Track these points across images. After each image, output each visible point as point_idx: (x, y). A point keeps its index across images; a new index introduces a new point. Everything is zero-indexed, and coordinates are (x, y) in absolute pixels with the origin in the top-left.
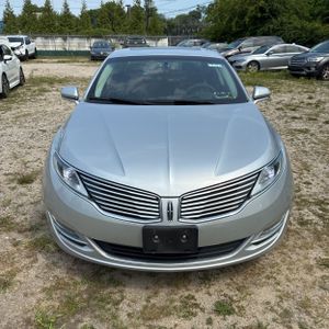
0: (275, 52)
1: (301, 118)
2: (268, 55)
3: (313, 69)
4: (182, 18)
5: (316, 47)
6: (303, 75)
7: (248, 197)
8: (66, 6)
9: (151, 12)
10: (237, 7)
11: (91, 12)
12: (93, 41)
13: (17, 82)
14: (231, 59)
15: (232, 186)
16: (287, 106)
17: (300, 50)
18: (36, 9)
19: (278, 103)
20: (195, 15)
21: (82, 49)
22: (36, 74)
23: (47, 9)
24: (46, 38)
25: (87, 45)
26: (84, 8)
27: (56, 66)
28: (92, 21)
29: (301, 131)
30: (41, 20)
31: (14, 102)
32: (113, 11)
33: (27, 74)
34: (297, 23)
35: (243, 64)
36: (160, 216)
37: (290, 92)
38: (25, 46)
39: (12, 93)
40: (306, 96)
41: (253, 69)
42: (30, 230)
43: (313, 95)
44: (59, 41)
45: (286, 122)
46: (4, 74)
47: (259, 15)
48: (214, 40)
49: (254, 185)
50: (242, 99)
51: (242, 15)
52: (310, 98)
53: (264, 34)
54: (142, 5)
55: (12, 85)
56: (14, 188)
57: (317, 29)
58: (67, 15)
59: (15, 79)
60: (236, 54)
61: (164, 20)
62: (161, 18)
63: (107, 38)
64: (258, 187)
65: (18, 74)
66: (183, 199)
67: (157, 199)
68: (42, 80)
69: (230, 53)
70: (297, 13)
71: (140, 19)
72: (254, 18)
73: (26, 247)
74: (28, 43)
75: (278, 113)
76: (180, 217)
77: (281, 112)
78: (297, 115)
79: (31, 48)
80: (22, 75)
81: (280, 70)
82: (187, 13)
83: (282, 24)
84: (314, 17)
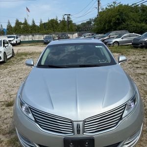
0: (125, 37)
1: (141, 68)
2: (122, 38)
3: (144, 44)
4: (83, 24)
5: (144, 34)
6: (139, 47)
7: (121, 119)
8: (33, 22)
9: (70, 22)
10: (107, 19)
11: (44, 24)
12: (45, 36)
13: (11, 55)
14: (106, 41)
15: (112, 113)
16: (133, 62)
17: (137, 36)
18: (21, 23)
19: (129, 60)
20: (89, 23)
21: (40, 39)
22: (19, 51)
23: (26, 23)
24: (25, 35)
25: (42, 37)
26: (41, 22)
27: (29, 47)
28: (45, 27)
29: (141, 74)
30: (23, 28)
31: (9, 65)
32: (53, 23)
33: (15, 52)
34: (134, 24)
35: (111, 43)
36: (73, 132)
37: (134, 55)
38: (16, 39)
39: (8, 61)
40: (142, 56)
41: (116, 45)
42: (9, 133)
43: (145, 56)
44: (30, 36)
45: (134, 70)
46: (5, 53)
47: (117, 21)
48: (98, 33)
49: (123, 111)
50: (113, 63)
51: (110, 22)
52: (144, 57)
53: (120, 30)
54: (66, 20)
55: (8, 57)
56: (4, 109)
57: (144, 26)
58: (34, 25)
59: (10, 54)
60: (108, 39)
61: (75, 25)
62: (74, 25)
63: (51, 34)
64: (126, 113)
65: (11, 52)
66: (85, 122)
67: (71, 122)
68: (22, 54)
69: (105, 38)
70: (134, 20)
71: (65, 25)
72: (115, 23)
73: (6, 144)
74: (17, 38)
75: (129, 65)
76: (84, 132)
77: (131, 65)
78: (139, 66)
79: (18, 40)
80: (13, 52)
81: (128, 45)
82: (85, 22)
83: (127, 25)
84: (141, 21)
